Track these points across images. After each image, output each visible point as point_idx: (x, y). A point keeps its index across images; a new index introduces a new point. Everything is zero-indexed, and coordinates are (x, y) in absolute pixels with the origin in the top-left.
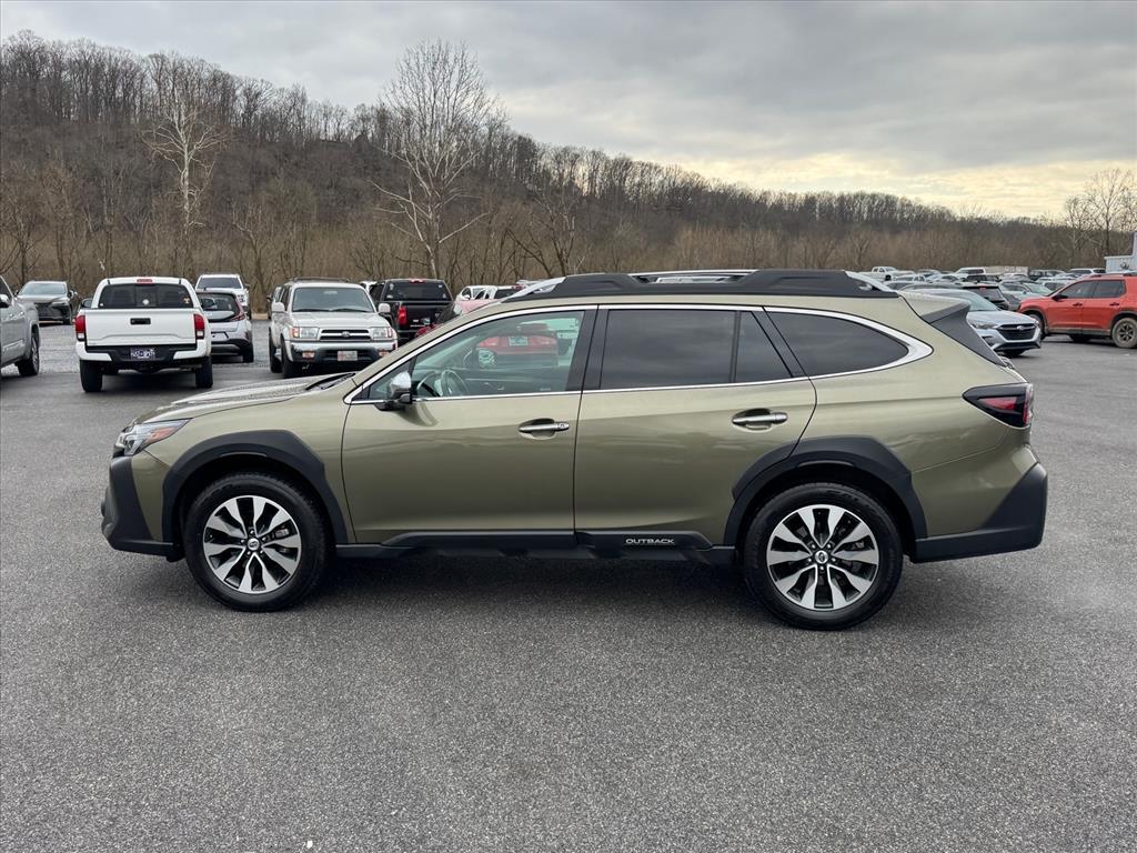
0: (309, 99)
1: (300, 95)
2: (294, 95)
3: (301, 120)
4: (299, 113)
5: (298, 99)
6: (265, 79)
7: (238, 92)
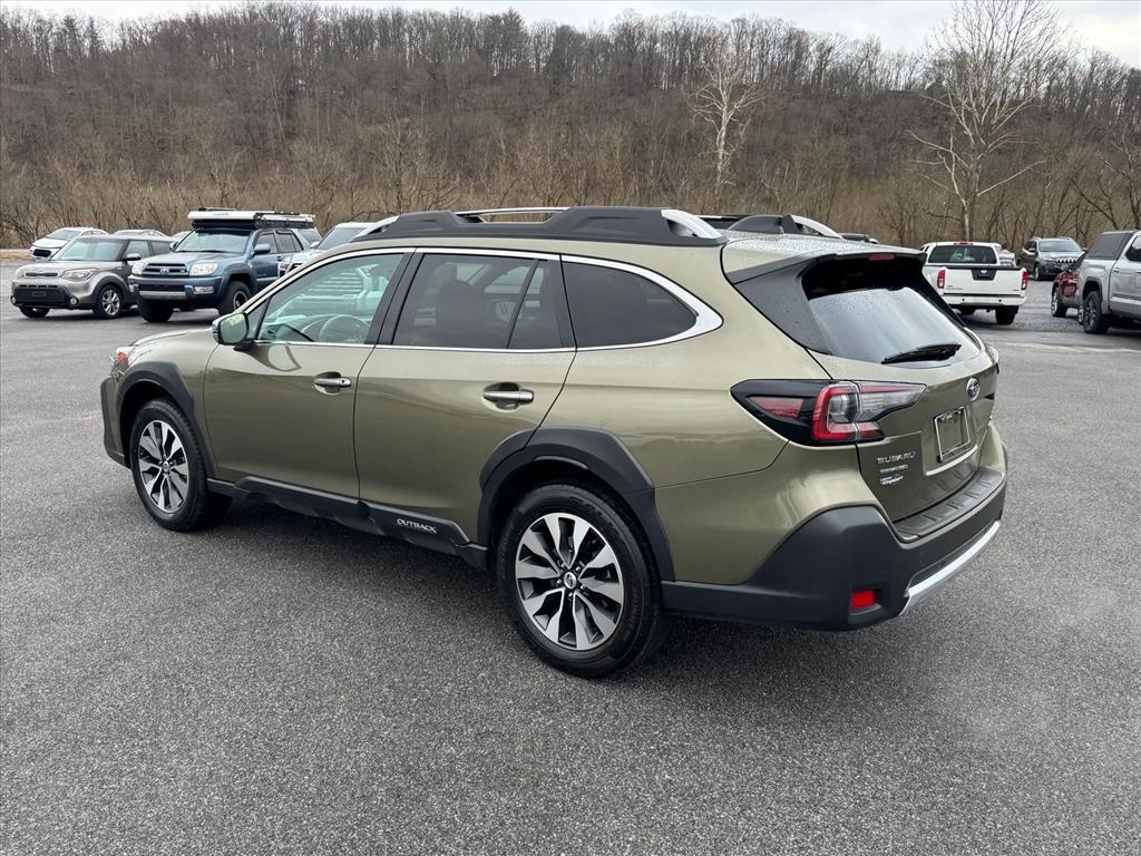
0: (883, 49)
1: (873, 46)
2: (868, 46)
3: (872, 72)
4: (870, 66)
5: (872, 50)
6: (841, 33)
7: (811, 49)
